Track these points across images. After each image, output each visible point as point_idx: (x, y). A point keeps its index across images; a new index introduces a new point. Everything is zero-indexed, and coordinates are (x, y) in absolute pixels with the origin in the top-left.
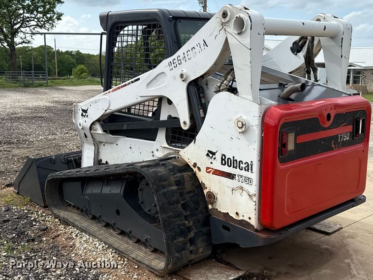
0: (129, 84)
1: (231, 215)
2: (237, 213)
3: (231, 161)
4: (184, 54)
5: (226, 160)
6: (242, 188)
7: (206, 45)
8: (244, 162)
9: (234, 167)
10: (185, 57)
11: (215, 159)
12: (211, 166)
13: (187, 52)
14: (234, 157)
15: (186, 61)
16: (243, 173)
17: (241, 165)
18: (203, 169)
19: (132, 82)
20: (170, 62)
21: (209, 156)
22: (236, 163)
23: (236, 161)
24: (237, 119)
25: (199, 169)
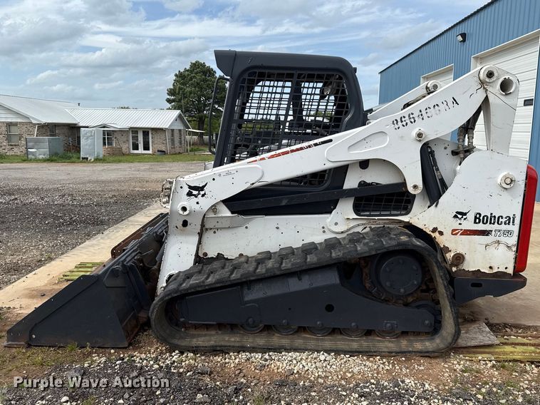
0: (310, 147)
1: (482, 271)
2: (491, 268)
3: (487, 218)
4: (420, 111)
5: (481, 218)
6: (498, 242)
7: (457, 103)
8: (504, 217)
9: (490, 223)
10: (422, 115)
11: (465, 219)
12: (460, 227)
13: (426, 109)
14: (491, 214)
15: (423, 119)
16: (503, 227)
17: (501, 220)
18: (447, 232)
19: (316, 145)
20: (396, 120)
21: (458, 217)
22: (495, 219)
23: (495, 217)
24: (505, 176)
25: (441, 233)
